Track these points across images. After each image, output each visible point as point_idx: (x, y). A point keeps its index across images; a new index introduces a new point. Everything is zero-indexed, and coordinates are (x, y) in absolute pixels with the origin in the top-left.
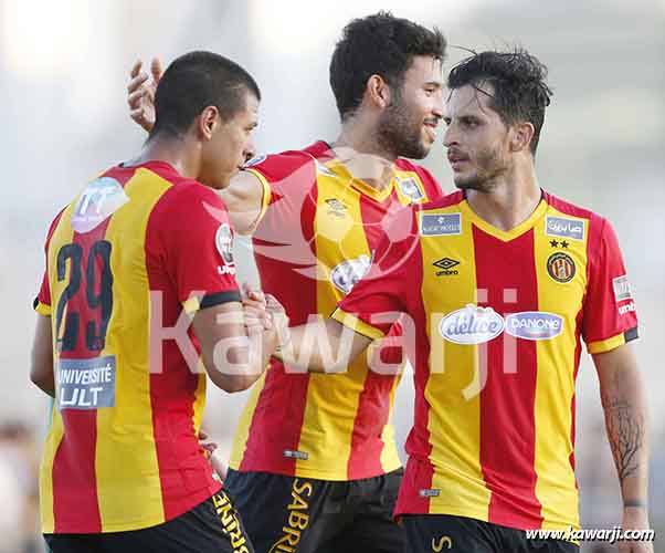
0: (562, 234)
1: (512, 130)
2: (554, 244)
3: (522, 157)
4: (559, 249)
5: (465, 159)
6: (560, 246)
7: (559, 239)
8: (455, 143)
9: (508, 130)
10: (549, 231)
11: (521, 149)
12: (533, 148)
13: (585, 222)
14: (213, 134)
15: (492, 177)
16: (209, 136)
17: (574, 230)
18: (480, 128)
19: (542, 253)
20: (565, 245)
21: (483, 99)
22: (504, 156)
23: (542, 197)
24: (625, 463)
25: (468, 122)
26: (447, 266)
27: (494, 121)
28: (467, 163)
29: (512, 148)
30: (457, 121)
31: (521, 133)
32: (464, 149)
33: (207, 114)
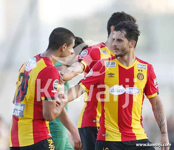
0: (141, 68)
1: (130, 43)
2: (139, 70)
3: (132, 49)
4: (140, 72)
5: (118, 49)
6: (140, 71)
7: (140, 69)
8: (115, 46)
9: (129, 43)
10: (138, 67)
11: (132, 48)
12: (135, 47)
13: (147, 65)
14: (65, 50)
15: (125, 54)
16: (64, 51)
17: (144, 67)
18: (122, 42)
19: (136, 73)
20: (142, 71)
21: (123, 35)
22: (128, 49)
23: (136, 58)
24: (161, 123)
25: (119, 40)
26: (111, 75)
27: (126, 40)
28: (118, 51)
29: (130, 47)
30: (116, 40)
31: (132, 43)
32: (118, 47)
33: (64, 46)
